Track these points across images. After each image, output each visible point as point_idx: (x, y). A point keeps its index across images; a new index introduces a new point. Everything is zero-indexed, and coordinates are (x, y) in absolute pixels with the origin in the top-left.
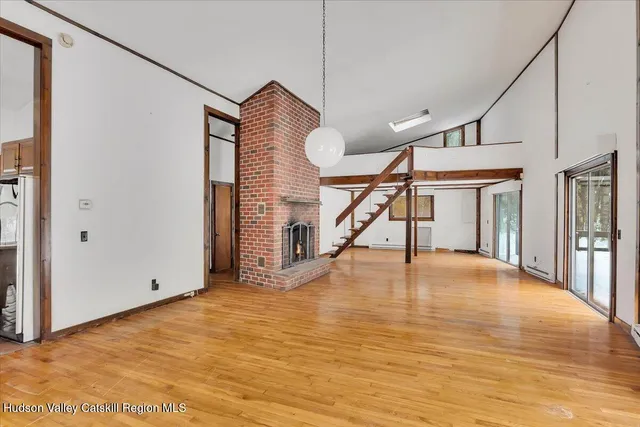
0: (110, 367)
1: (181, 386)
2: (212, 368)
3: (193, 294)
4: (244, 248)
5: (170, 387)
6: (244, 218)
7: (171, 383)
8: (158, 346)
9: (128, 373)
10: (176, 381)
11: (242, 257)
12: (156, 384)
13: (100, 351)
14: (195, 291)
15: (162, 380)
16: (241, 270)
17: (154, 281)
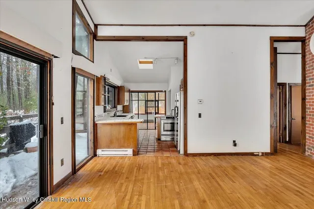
0: (193, 176)
1: (209, 204)
2: (233, 204)
3: (260, 154)
4: (309, 131)
5: (204, 201)
6: (310, 108)
7: (207, 199)
8: (219, 177)
9: (196, 183)
10: (209, 200)
11: (307, 137)
12: (201, 195)
13: (197, 167)
14: (262, 153)
15: (205, 195)
16: (307, 147)
17: (234, 141)
